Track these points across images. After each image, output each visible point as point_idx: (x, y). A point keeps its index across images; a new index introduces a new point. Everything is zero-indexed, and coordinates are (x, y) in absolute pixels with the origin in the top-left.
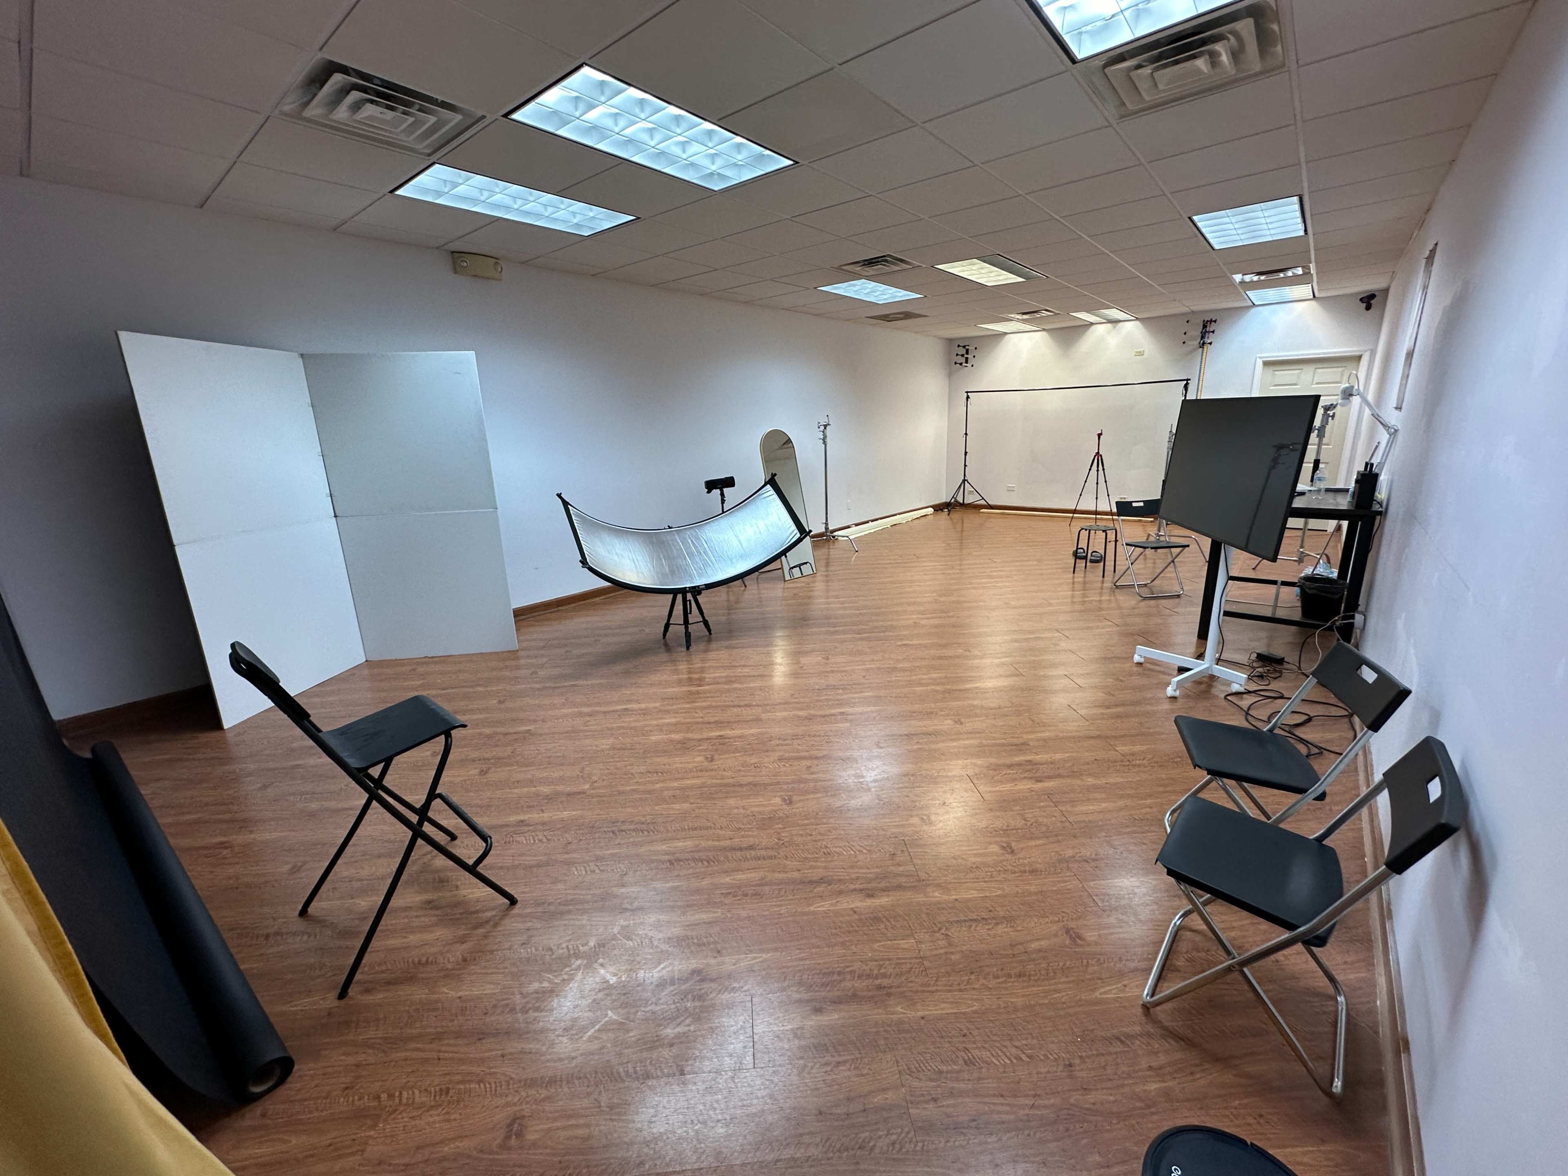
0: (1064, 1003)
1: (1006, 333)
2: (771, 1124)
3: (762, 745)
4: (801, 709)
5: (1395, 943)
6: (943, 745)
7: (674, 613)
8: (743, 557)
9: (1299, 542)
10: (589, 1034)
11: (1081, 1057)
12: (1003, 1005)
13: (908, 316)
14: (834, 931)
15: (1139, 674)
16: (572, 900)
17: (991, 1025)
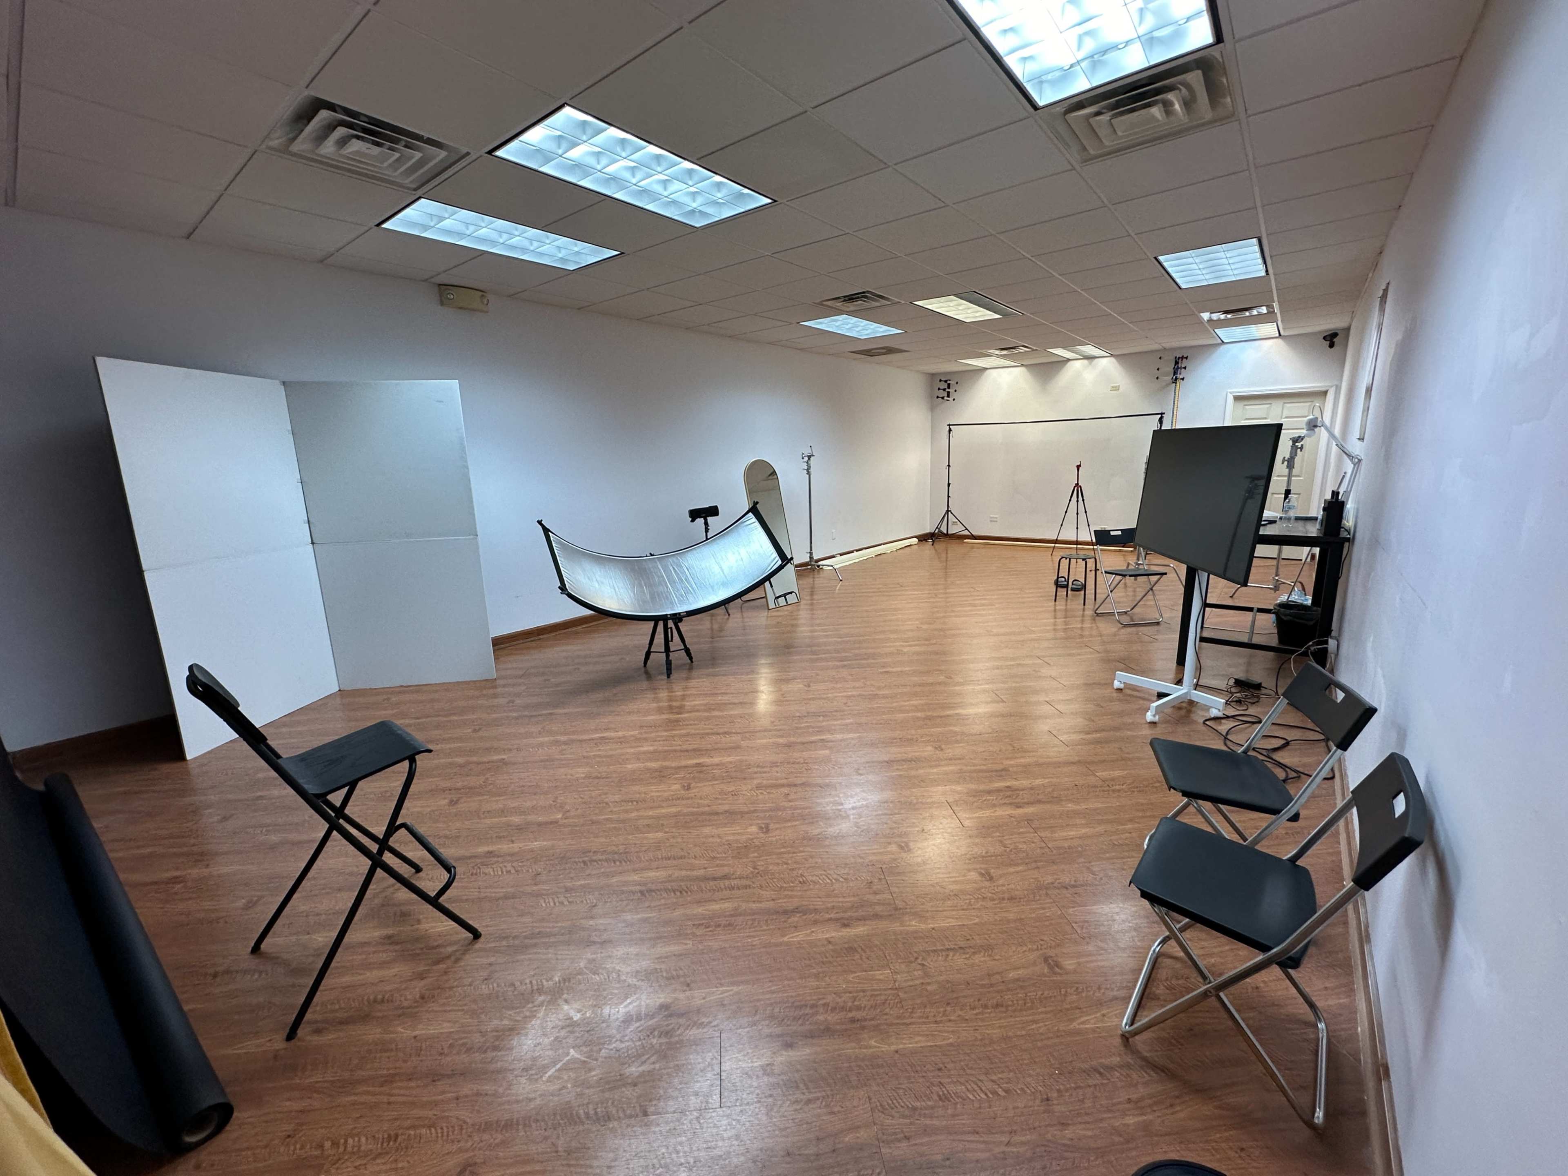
0: (1042, 1034)
1: (987, 369)
2: (736, 1167)
3: (739, 773)
4: (782, 737)
5: (1374, 967)
6: (922, 771)
7: (655, 642)
8: (724, 584)
9: (1274, 571)
10: (549, 1073)
11: (1059, 1091)
12: (980, 1037)
13: (889, 351)
14: (807, 962)
15: (1119, 700)
16: (539, 933)
17: (967, 1058)
